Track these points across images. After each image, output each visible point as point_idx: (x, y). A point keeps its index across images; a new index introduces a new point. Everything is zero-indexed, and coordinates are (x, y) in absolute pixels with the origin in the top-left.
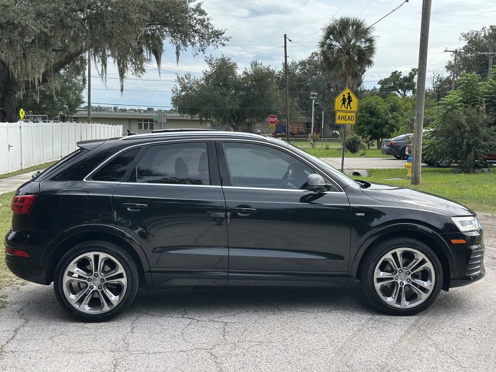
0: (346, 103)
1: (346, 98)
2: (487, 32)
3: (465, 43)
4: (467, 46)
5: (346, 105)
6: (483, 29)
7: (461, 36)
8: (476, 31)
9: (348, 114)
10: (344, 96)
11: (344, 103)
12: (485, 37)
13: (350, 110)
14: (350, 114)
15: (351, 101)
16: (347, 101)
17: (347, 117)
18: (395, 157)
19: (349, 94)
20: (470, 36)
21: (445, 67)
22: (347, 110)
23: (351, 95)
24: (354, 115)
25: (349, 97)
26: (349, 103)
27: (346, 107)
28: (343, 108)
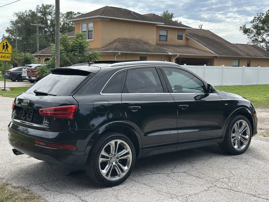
0: (5, 48)
1: (5, 45)
2: (28, 13)
3: (16, 18)
4: (17, 20)
5: (5, 49)
6: (26, 11)
7: (14, 14)
8: (23, 12)
9: (7, 55)
10: (3, 44)
11: (4, 48)
12: (27, 16)
13: (8, 52)
14: (8, 55)
15: (8, 47)
16: (6, 47)
17: (6, 57)
18: (12, 80)
19: (6, 43)
20: (19, 14)
21: (5, 30)
22: (6, 52)
23: (8, 43)
24: (10, 55)
25: (7, 45)
26: (7, 48)
27: (5, 51)
28: (4, 51)
